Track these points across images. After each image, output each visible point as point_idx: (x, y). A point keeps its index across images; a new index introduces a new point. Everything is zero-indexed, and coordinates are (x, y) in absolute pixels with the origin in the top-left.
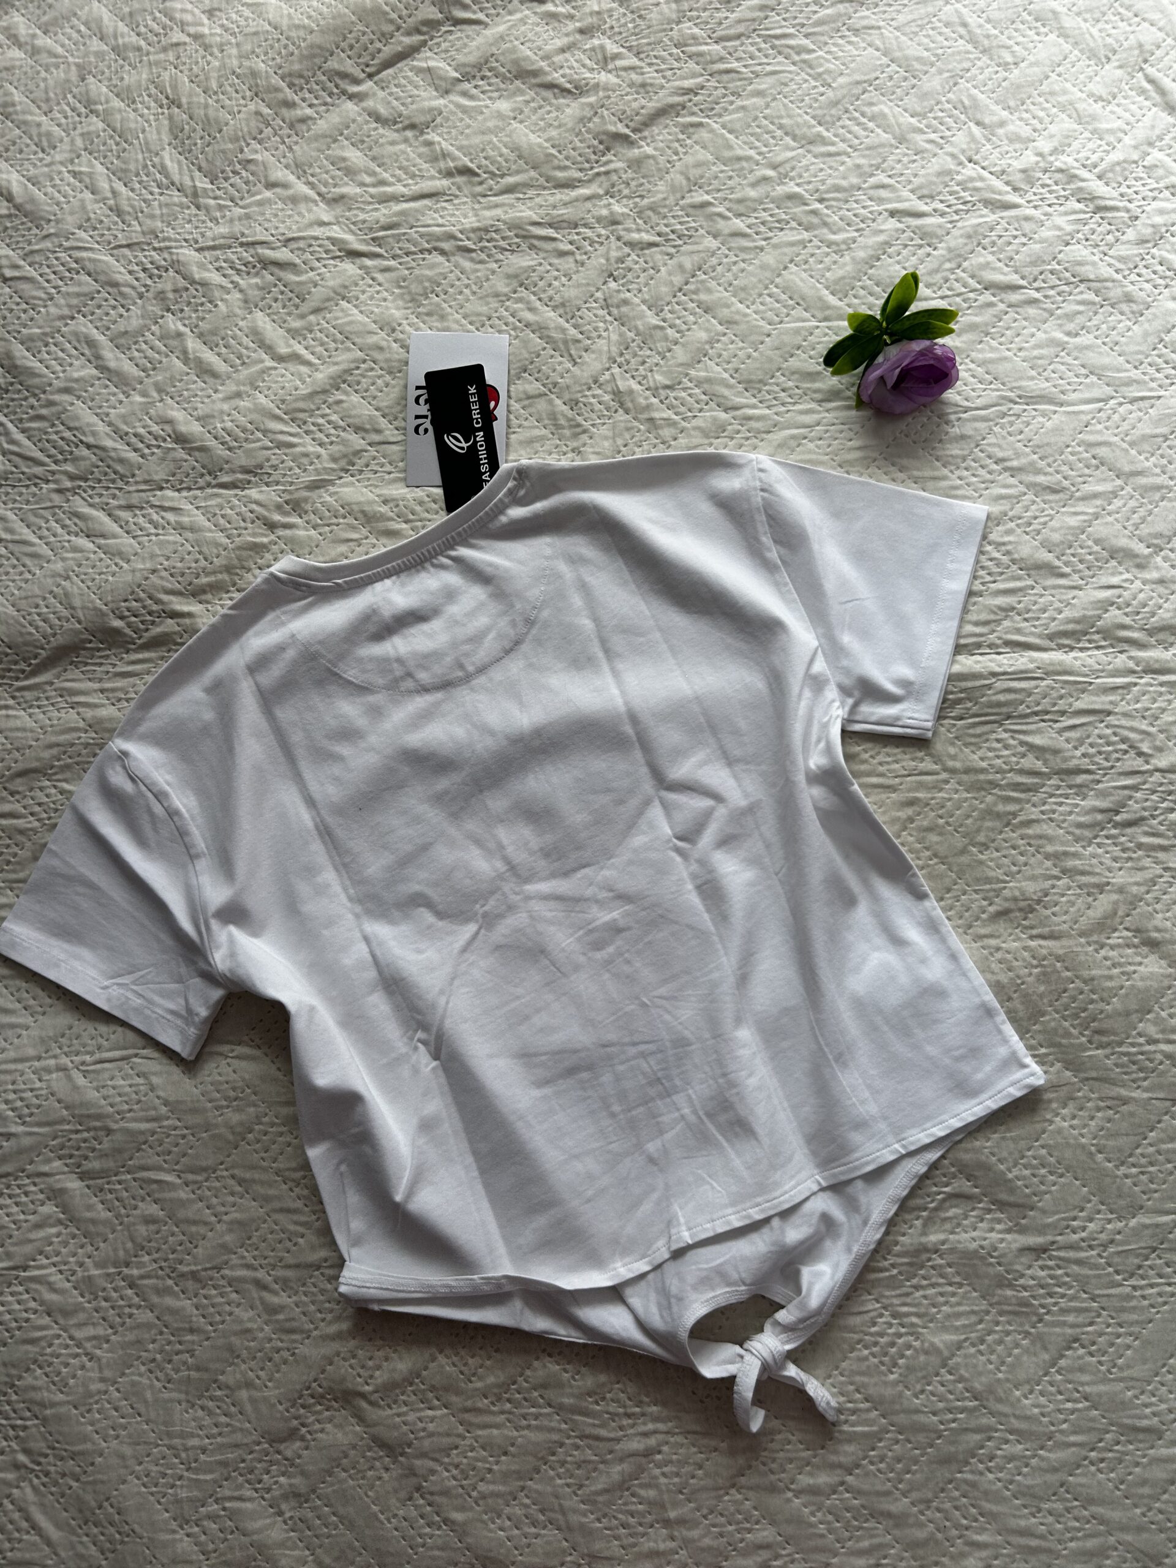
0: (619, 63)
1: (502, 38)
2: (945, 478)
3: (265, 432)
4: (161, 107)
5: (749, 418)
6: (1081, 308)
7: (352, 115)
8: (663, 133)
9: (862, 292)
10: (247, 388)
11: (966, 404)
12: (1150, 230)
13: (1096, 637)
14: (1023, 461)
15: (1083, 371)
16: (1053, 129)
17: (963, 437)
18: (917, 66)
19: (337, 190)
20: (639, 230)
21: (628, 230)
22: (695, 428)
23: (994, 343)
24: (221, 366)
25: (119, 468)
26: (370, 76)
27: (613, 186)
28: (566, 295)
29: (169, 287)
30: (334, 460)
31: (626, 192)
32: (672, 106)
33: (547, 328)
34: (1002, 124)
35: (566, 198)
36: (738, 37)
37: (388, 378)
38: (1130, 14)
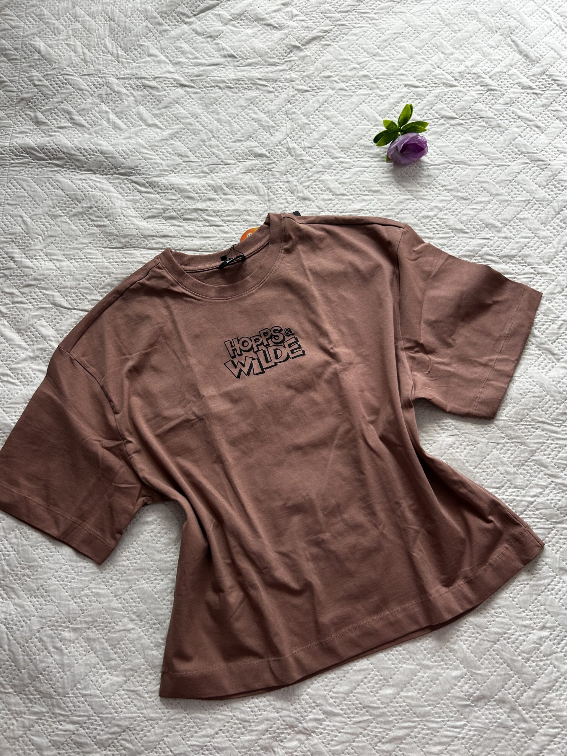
0: (298, 18)
1: (250, 4)
2: (421, 191)
3: (140, 153)
4: (106, 21)
5: (343, 162)
6: (479, 128)
7: (186, 30)
8: (314, 47)
9: (392, 116)
10: (134, 136)
11: (431, 163)
12: (509, 99)
13: (478, 258)
14: (452, 187)
15: (479, 153)
16: (472, 57)
17: (429, 176)
18: (419, 28)
19: (178, 60)
20: (302, 85)
21: (297, 84)
22: (320, 165)
23: (444, 140)
24: (123, 126)
25: (77, 163)
26: (195, 15)
27: (292, 66)
28: (270, 108)
29: (104, 93)
30: (168, 166)
31: (297, 69)
32: (319, 37)
33: (261, 121)
34: (452, 54)
35: (273, 70)
36: (347, 12)
37: (193, 136)
38: (506, 15)
